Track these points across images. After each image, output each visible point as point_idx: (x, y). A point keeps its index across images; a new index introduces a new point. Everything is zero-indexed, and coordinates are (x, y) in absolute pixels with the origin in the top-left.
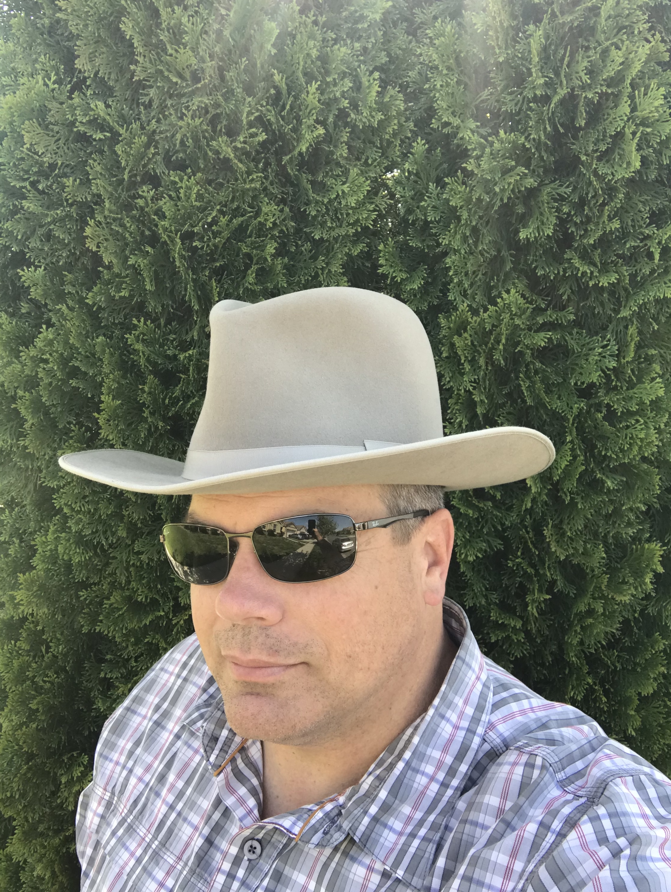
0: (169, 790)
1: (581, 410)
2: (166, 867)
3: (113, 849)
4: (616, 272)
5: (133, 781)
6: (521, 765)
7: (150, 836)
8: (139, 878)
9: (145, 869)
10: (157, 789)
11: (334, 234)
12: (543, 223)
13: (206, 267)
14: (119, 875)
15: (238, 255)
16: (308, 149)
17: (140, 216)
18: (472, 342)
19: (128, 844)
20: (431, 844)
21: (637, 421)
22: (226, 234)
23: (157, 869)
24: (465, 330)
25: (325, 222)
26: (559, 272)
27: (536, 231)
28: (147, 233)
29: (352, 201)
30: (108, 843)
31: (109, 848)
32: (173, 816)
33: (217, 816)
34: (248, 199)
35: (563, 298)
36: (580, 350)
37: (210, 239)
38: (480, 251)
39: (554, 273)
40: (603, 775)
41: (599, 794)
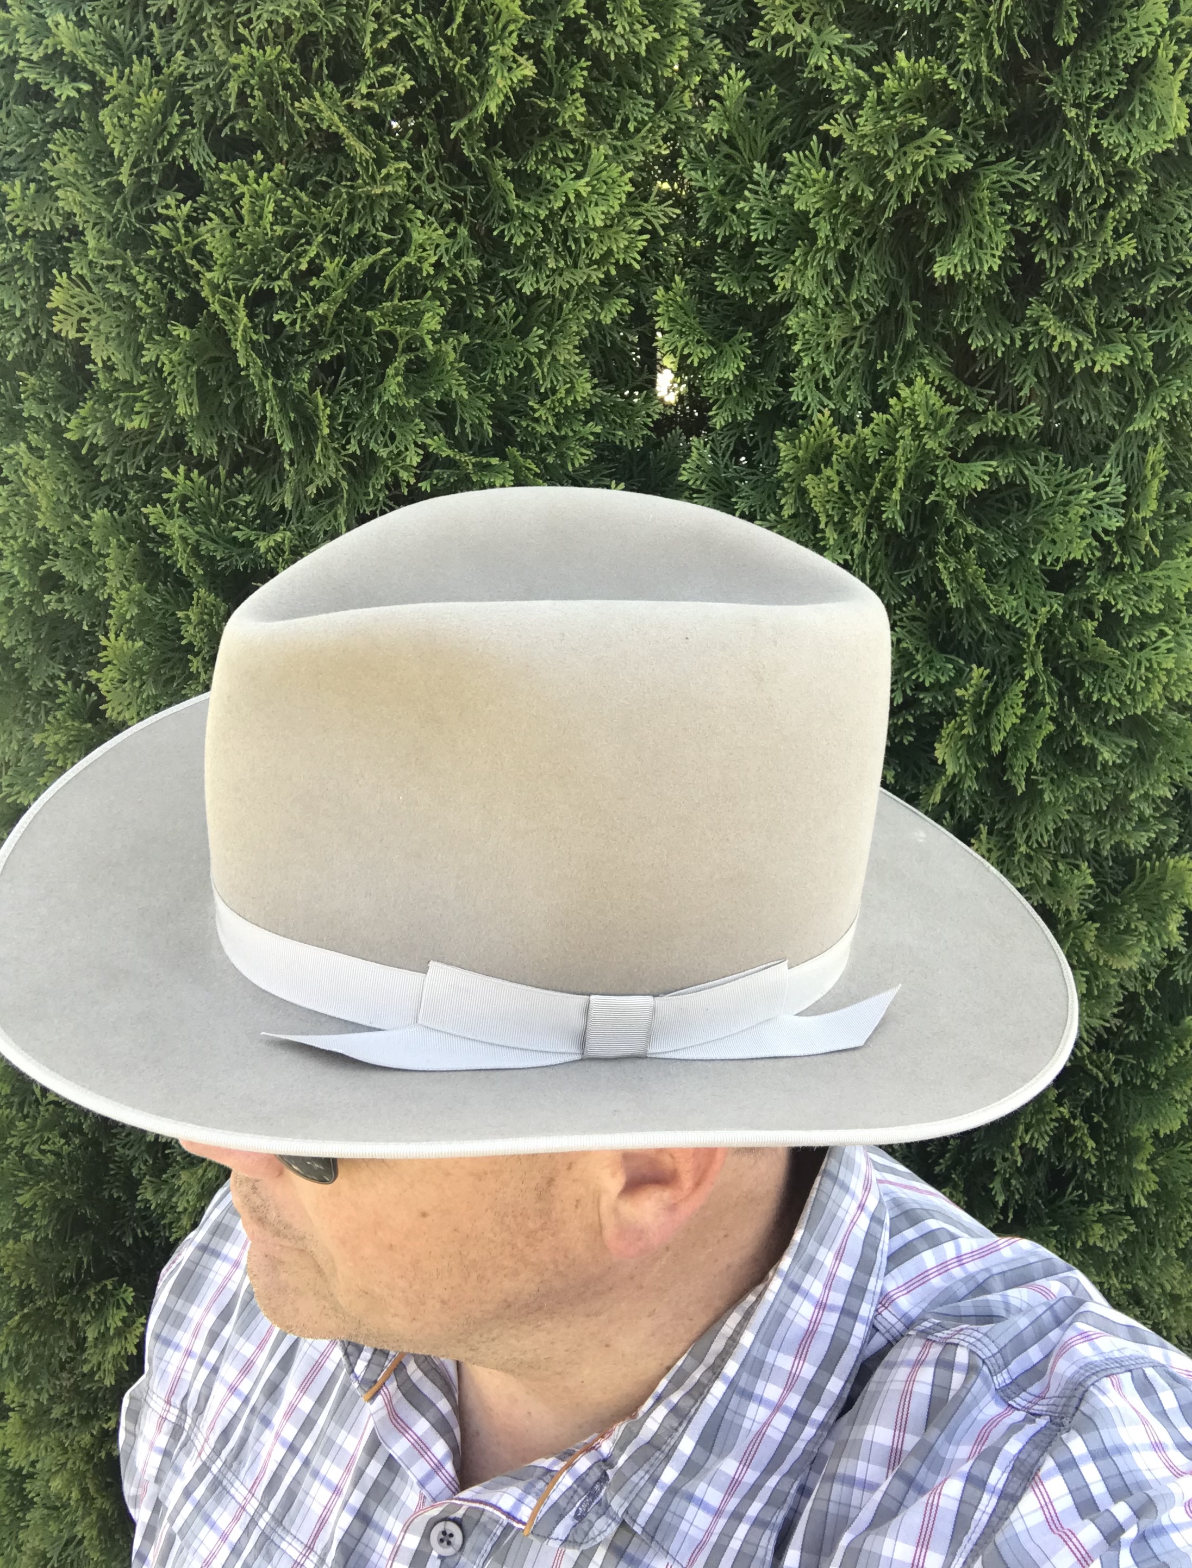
0: (288, 1415)
3: (187, 1525)
4: (1128, 343)
5: (219, 1391)
6: (928, 1364)
7: (255, 1503)
10: (264, 1411)
11: (561, 283)
12: (980, 244)
13: (304, 362)
15: (367, 333)
16: (501, 107)
17: (164, 259)
18: (841, 486)
19: (214, 1516)
20: (768, 1532)
21: (1161, 634)
22: (339, 294)
24: (828, 463)
25: (543, 259)
26: (1013, 340)
27: (966, 262)
28: (180, 295)
29: (597, 216)
30: (177, 1511)
31: (179, 1522)
32: (296, 1465)
33: (374, 1469)
34: (382, 215)
35: (1022, 394)
36: (1051, 494)
37: (306, 305)
38: (855, 302)
39: (1004, 344)
40: (1077, 1372)
41: (1071, 1410)
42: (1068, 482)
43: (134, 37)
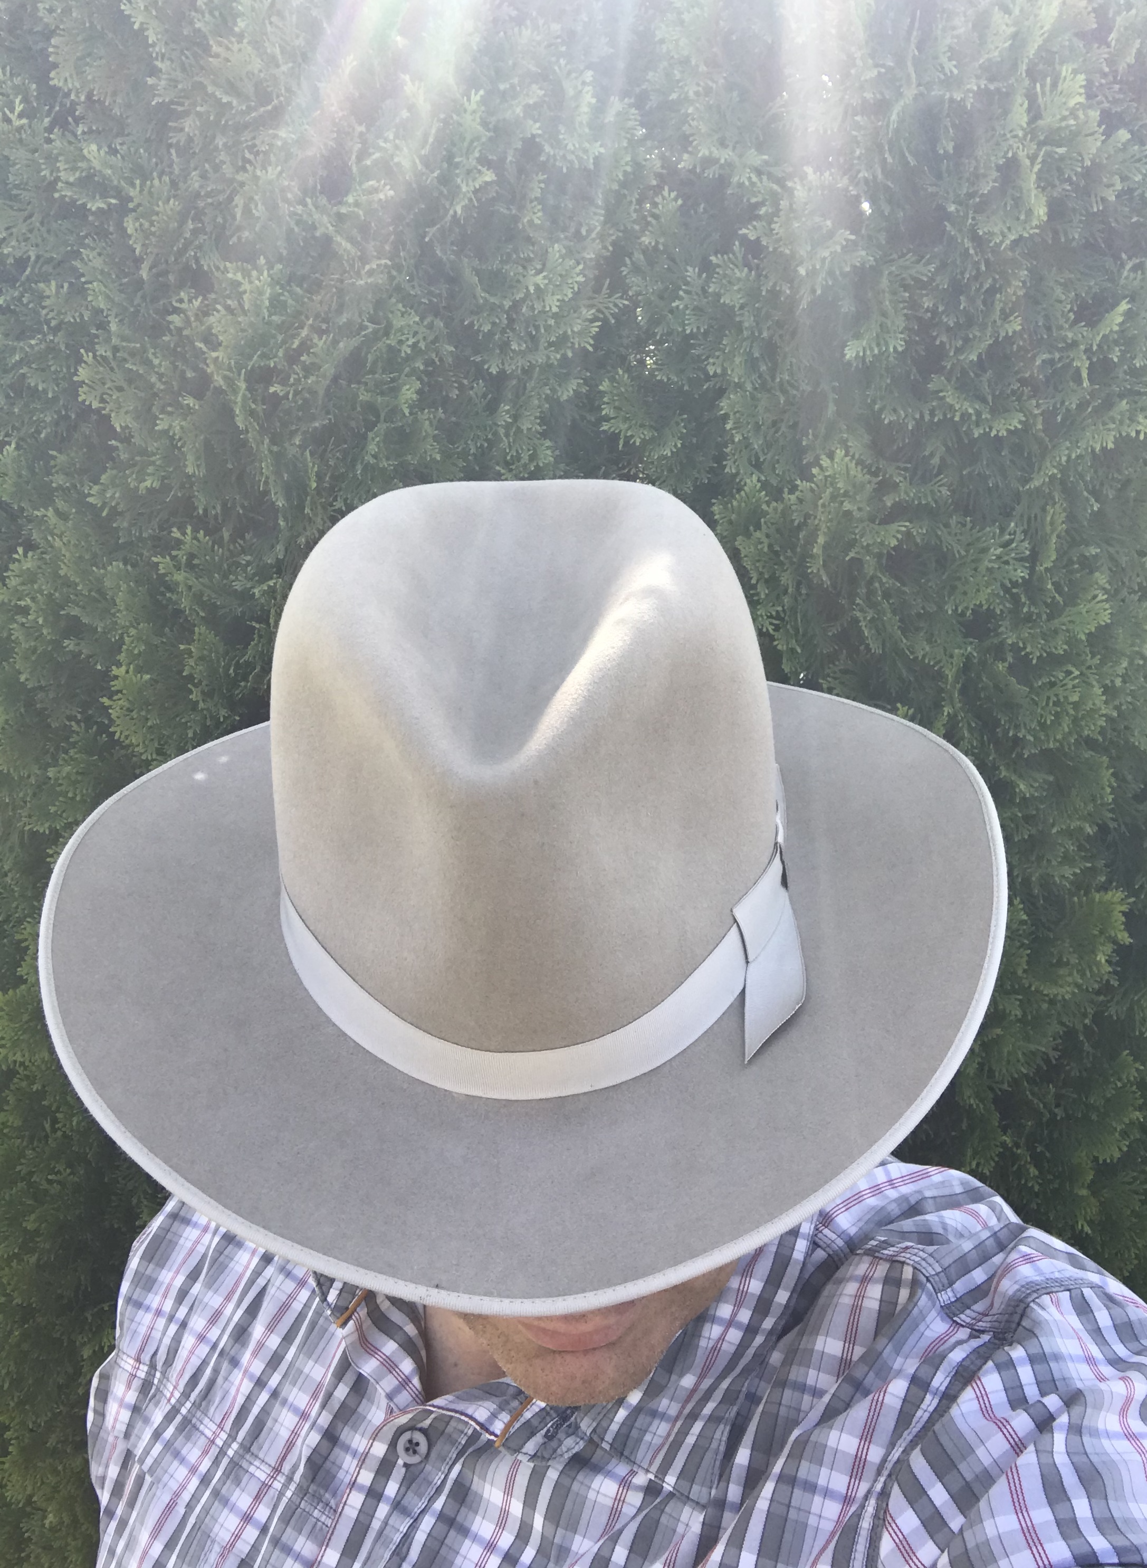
0: (256, 1353)
1: (969, 658)
2: (254, 1487)
4: (1021, 411)
5: (188, 1341)
6: (877, 1282)
7: (224, 1436)
8: (206, 1510)
9: (216, 1493)
10: (232, 1352)
11: (523, 363)
12: (885, 329)
14: (170, 1508)
15: (354, 409)
16: (466, 211)
17: (176, 346)
18: (770, 546)
19: (184, 1452)
20: (722, 1426)
21: (1069, 673)
22: (329, 369)
23: (238, 1491)
24: (758, 527)
25: (507, 343)
26: (922, 416)
27: (873, 345)
28: (190, 374)
29: (552, 303)
30: (147, 1452)
31: (148, 1462)
32: (264, 1397)
33: (342, 1392)
34: (366, 308)
35: (932, 462)
36: (963, 553)
37: (299, 380)
38: (781, 384)
39: (915, 419)
40: (1019, 1290)
41: (1014, 1326)
42: (978, 539)
43: (157, 164)
